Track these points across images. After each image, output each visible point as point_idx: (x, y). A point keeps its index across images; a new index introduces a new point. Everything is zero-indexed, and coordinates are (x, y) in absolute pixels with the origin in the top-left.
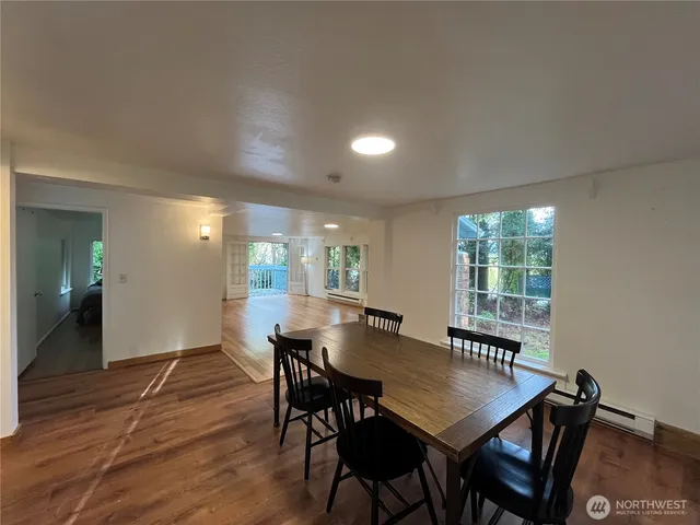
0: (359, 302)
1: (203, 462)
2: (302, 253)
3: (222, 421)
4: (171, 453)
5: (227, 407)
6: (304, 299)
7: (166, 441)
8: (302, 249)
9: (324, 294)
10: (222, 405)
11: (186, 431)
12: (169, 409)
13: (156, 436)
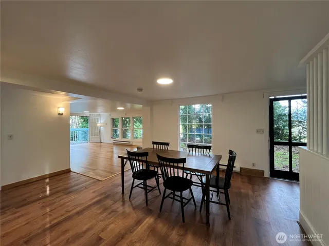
0: (131, 143)
1: (99, 212)
2: (98, 121)
3: (96, 197)
4: (79, 213)
5: (94, 192)
6: (99, 144)
7: (72, 210)
8: (98, 119)
9: (112, 141)
10: (92, 191)
11: (81, 204)
12: (62, 199)
13: (66, 209)
